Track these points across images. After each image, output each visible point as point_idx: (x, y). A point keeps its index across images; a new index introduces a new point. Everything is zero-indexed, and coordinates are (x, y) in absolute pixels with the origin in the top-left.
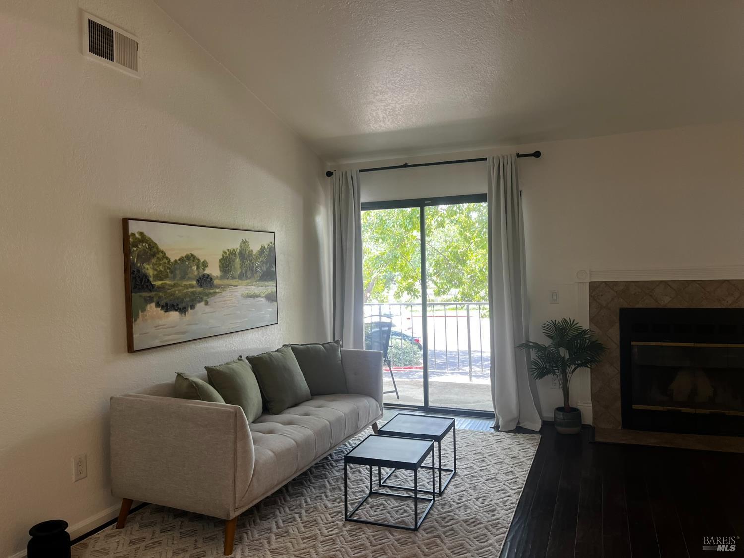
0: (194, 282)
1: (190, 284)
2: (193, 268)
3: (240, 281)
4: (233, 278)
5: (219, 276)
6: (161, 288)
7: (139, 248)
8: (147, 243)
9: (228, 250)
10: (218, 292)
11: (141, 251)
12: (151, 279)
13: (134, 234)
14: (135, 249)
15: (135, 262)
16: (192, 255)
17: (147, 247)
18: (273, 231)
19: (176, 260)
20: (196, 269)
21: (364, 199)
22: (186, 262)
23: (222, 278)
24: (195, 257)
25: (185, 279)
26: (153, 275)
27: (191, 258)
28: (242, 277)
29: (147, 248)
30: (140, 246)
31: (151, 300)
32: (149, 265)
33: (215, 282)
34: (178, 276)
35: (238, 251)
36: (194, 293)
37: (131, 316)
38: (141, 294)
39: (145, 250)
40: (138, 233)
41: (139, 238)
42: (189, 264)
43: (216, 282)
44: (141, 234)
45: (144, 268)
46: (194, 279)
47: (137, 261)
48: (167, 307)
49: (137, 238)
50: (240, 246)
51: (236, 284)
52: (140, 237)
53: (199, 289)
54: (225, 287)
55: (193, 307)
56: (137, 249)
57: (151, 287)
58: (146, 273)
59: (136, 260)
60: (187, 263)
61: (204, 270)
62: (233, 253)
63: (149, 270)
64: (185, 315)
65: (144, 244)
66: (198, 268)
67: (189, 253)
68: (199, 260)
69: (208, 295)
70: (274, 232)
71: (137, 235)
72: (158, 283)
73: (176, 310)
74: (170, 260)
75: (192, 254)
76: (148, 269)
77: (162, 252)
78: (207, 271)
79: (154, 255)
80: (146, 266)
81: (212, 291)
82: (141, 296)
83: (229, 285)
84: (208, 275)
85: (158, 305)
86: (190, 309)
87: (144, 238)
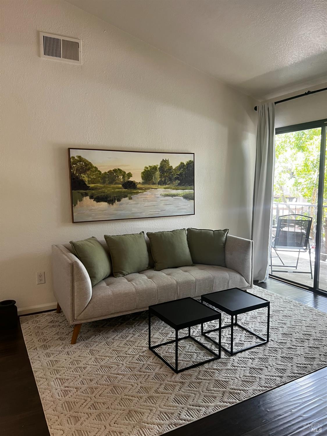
0: (121, 186)
1: (116, 187)
2: (120, 177)
3: (160, 186)
4: (154, 184)
5: (141, 182)
6: (93, 189)
7: (77, 165)
8: (84, 162)
9: (150, 166)
10: (140, 192)
11: (79, 167)
12: (87, 183)
13: (73, 158)
14: (75, 166)
15: (75, 173)
16: (119, 169)
17: (84, 164)
19: (106, 172)
20: (122, 178)
21: (277, 125)
22: (114, 174)
23: (143, 183)
24: (122, 170)
25: (113, 184)
26: (88, 180)
27: (118, 171)
28: (161, 183)
29: (83, 165)
30: (78, 164)
31: (86, 195)
32: (85, 175)
33: (137, 186)
34: (107, 182)
35: (159, 167)
36: (121, 192)
37: (73, 202)
38: (79, 191)
39: (82, 166)
40: (76, 156)
41: (77, 160)
42: (116, 175)
43: (139, 186)
44: (79, 157)
45: (81, 176)
46: (120, 184)
47: (76, 173)
48: (98, 199)
49: (76, 159)
50: (161, 164)
51: (156, 187)
52: (78, 159)
53: (124, 190)
54: (146, 189)
55: (119, 200)
56: (76, 166)
57: (87, 188)
58: (83, 180)
59: (75, 172)
60: (115, 174)
61: (129, 178)
62: (155, 168)
63: (85, 178)
64: (113, 204)
65: (81, 163)
66: (124, 177)
67: (117, 168)
68: (125, 173)
69: (132, 193)
70: (194, 154)
71: (76, 158)
72: (92, 185)
73: (105, 201)
74: (101, 173)
75: (118, 169)
76: (84, 177)
77: (96, 168)
78: (131, 179)
79: (89, 169)
80: (83, 175)
81: (135, 191)
82: (78, 192)
83: (149, 188)
84: (132, 182)
85: (91, 197)
86: (116, 201)
87: (80, 159)
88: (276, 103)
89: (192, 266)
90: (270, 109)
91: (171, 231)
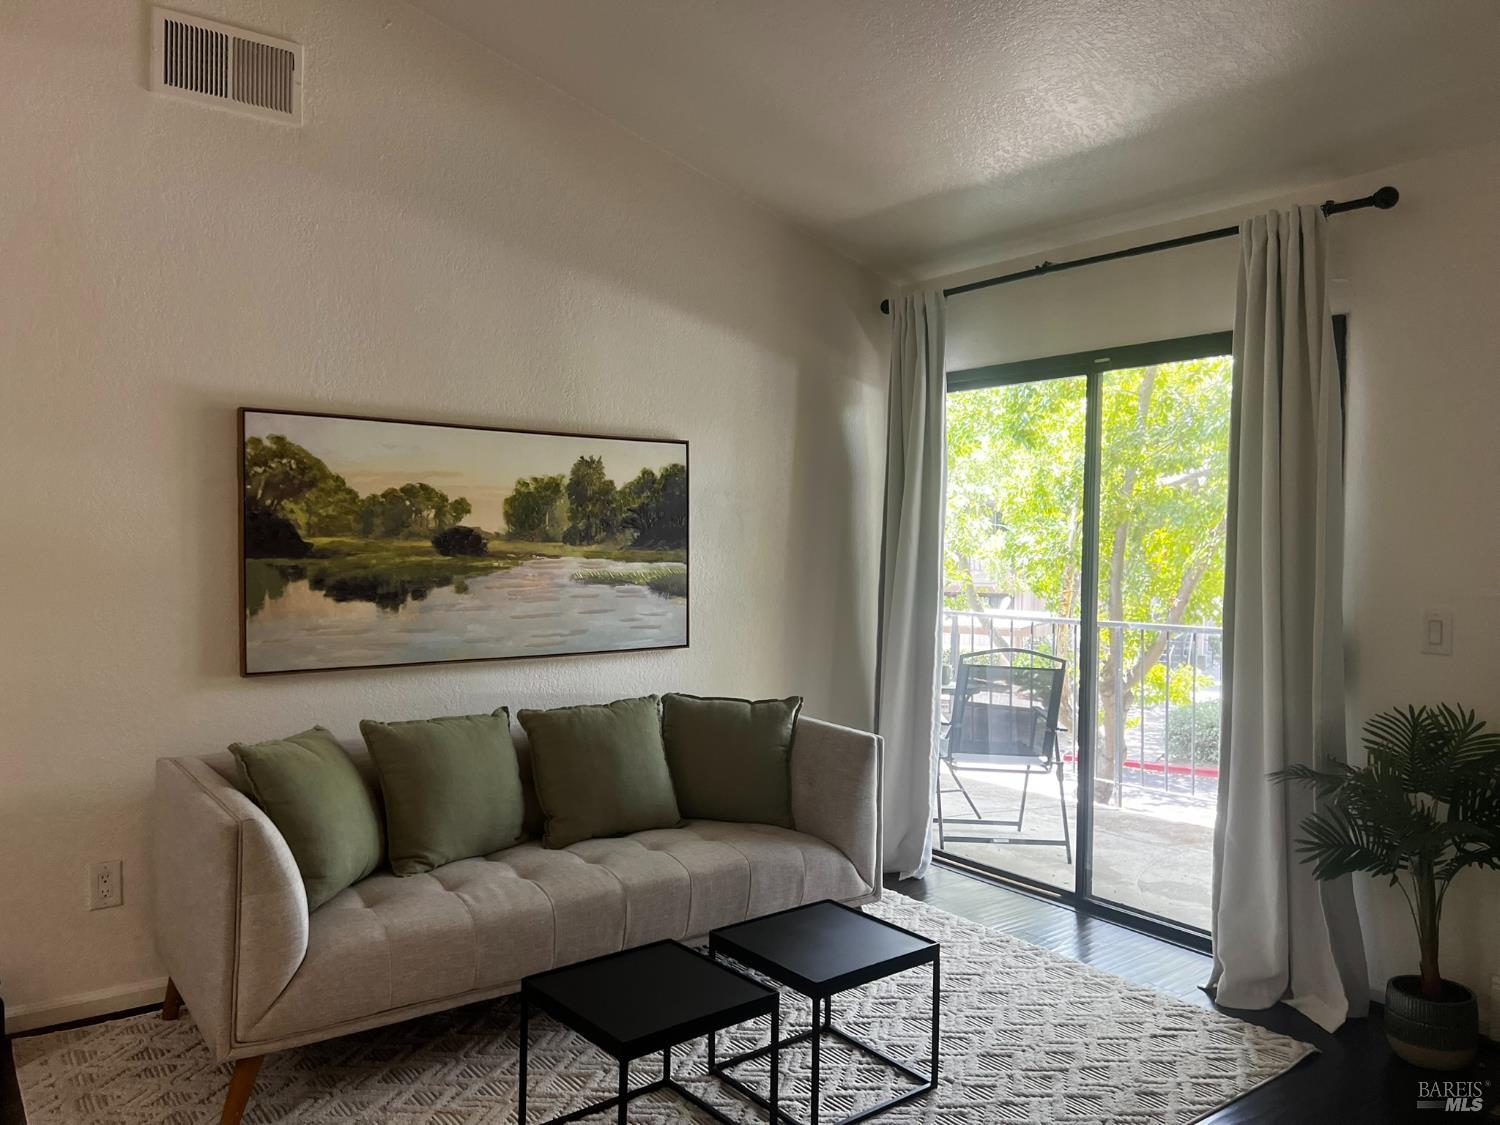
0: (428, 544)
1: (412, 547)
2: (425, 513)
3: (569, 547)
4: (548, 539)
5: (502, 532)
6: (323, 553)
7: (270, 467)
8: (295, 459)
9: (535, 480)
10: (498, 568)
11: (275, 476)
12: (301, 532)
13: (257, 441)
14: (259, 470)
15: (259, 496)
16: (423, 487)
17: (294, 466)
18: (686, 439)
19: (374, 496)
20: (432, 515)
21: (953, 363)
22: (404, 501)
23: (510, 537)
24: (433, 490)
25: (400, 536)
26: (308, 524)
27: (419, 493)
28: (574, 538)
29: (291, 469)
30: (273, 465)
31: (299, 574)
32: (296, 502)
33: (489, 545)
34: (379, 530)
35: (566, 481)
36: (427, 566)
37: (248, 602)
38: (271, 560)
39: (286, 474)
40: (267, 438)
41: (270, 449)
42: (412, 504)
43: (493, 546)
44: (279, 440)
45: (283, 509)
46: (426, 537)
47: (262, 495)
48: (344, 591)
49: (264, 448)
50: (574, 472)
51: (556, 552)
52: (274, 447)
53: (440, 559)
54: (519, 558)
55: (419, 595)
56: (265, 471)
57: (304, 550)
58: (288, 520)
59: (260, 492)
60: (408, 503)
61: (458, 518)
62: (552, 486)
63: (296, 513)
64: (395, 608)
65: (284, 461)
66: (440, 514)
67: (415, 482)
68: (444, 498)
69: (467, 571)
70: (687, 443)
71: (267, 443)
72: (321, 541)
73: (369, 599)
74: (357, 496)
75: (422, 485)
76: (292, 511)
77: (337, 478)
78: (467, 522)
79: (312, 484)
80: (288, 504)
81: (479, 564)
82: (270, 565)
83: (530, 555)
84: (470, 531)
85: (317, 584)
86: (409, 598)
87: (283, 448)
88: (947, 293)
89: (679, 826)
90: (931, 310)
91: (606, 706)
